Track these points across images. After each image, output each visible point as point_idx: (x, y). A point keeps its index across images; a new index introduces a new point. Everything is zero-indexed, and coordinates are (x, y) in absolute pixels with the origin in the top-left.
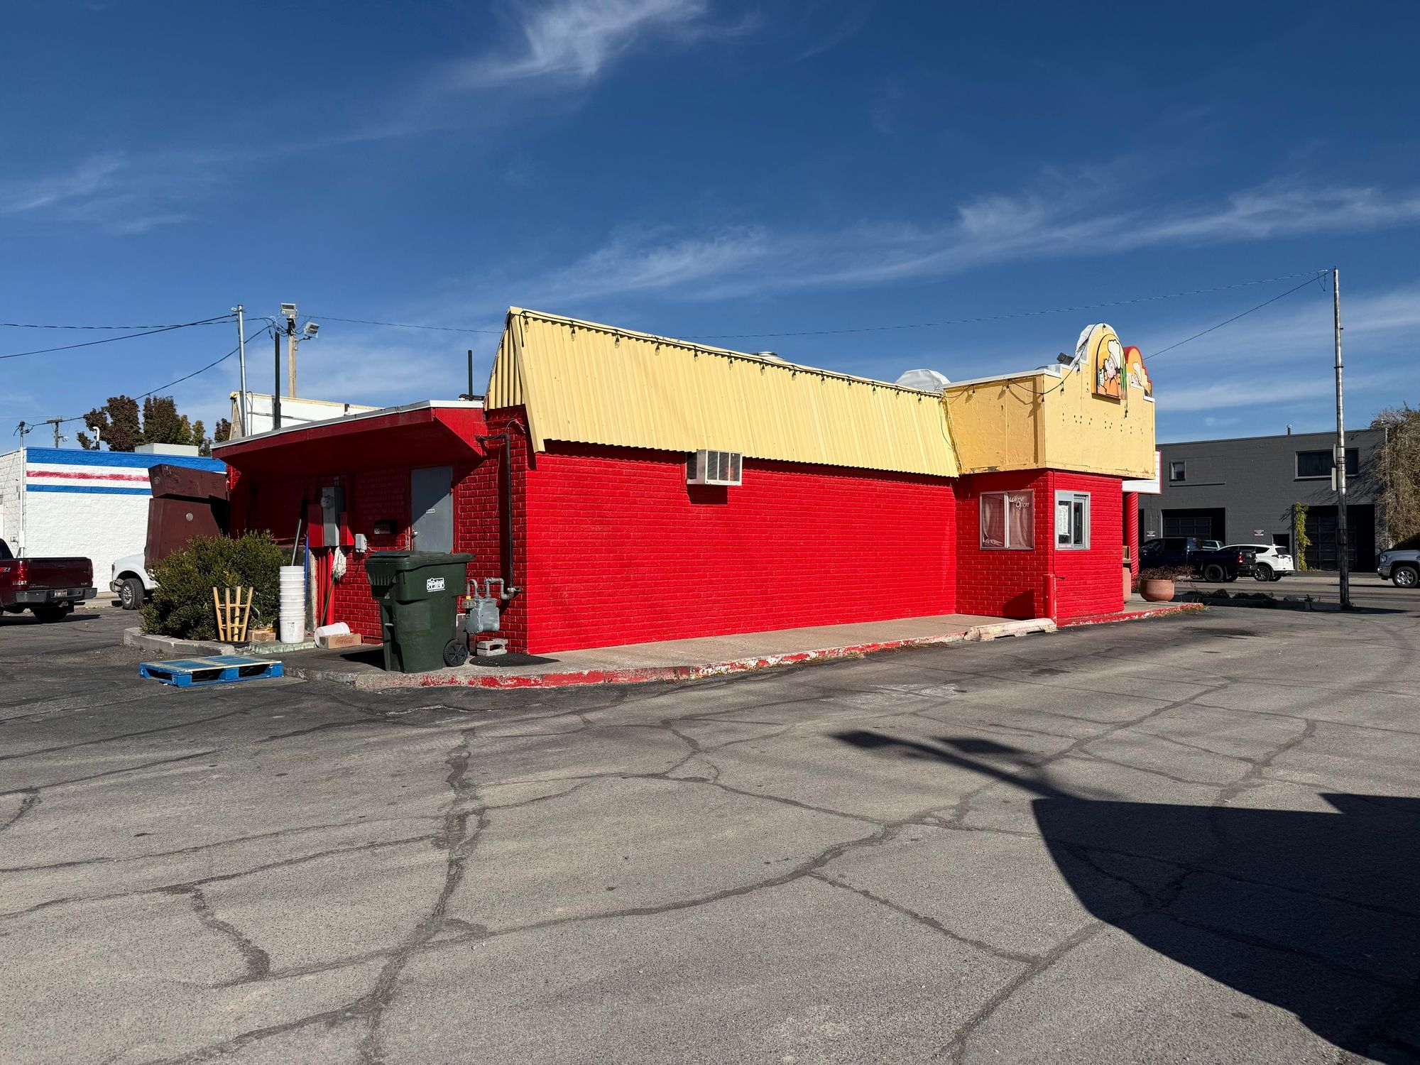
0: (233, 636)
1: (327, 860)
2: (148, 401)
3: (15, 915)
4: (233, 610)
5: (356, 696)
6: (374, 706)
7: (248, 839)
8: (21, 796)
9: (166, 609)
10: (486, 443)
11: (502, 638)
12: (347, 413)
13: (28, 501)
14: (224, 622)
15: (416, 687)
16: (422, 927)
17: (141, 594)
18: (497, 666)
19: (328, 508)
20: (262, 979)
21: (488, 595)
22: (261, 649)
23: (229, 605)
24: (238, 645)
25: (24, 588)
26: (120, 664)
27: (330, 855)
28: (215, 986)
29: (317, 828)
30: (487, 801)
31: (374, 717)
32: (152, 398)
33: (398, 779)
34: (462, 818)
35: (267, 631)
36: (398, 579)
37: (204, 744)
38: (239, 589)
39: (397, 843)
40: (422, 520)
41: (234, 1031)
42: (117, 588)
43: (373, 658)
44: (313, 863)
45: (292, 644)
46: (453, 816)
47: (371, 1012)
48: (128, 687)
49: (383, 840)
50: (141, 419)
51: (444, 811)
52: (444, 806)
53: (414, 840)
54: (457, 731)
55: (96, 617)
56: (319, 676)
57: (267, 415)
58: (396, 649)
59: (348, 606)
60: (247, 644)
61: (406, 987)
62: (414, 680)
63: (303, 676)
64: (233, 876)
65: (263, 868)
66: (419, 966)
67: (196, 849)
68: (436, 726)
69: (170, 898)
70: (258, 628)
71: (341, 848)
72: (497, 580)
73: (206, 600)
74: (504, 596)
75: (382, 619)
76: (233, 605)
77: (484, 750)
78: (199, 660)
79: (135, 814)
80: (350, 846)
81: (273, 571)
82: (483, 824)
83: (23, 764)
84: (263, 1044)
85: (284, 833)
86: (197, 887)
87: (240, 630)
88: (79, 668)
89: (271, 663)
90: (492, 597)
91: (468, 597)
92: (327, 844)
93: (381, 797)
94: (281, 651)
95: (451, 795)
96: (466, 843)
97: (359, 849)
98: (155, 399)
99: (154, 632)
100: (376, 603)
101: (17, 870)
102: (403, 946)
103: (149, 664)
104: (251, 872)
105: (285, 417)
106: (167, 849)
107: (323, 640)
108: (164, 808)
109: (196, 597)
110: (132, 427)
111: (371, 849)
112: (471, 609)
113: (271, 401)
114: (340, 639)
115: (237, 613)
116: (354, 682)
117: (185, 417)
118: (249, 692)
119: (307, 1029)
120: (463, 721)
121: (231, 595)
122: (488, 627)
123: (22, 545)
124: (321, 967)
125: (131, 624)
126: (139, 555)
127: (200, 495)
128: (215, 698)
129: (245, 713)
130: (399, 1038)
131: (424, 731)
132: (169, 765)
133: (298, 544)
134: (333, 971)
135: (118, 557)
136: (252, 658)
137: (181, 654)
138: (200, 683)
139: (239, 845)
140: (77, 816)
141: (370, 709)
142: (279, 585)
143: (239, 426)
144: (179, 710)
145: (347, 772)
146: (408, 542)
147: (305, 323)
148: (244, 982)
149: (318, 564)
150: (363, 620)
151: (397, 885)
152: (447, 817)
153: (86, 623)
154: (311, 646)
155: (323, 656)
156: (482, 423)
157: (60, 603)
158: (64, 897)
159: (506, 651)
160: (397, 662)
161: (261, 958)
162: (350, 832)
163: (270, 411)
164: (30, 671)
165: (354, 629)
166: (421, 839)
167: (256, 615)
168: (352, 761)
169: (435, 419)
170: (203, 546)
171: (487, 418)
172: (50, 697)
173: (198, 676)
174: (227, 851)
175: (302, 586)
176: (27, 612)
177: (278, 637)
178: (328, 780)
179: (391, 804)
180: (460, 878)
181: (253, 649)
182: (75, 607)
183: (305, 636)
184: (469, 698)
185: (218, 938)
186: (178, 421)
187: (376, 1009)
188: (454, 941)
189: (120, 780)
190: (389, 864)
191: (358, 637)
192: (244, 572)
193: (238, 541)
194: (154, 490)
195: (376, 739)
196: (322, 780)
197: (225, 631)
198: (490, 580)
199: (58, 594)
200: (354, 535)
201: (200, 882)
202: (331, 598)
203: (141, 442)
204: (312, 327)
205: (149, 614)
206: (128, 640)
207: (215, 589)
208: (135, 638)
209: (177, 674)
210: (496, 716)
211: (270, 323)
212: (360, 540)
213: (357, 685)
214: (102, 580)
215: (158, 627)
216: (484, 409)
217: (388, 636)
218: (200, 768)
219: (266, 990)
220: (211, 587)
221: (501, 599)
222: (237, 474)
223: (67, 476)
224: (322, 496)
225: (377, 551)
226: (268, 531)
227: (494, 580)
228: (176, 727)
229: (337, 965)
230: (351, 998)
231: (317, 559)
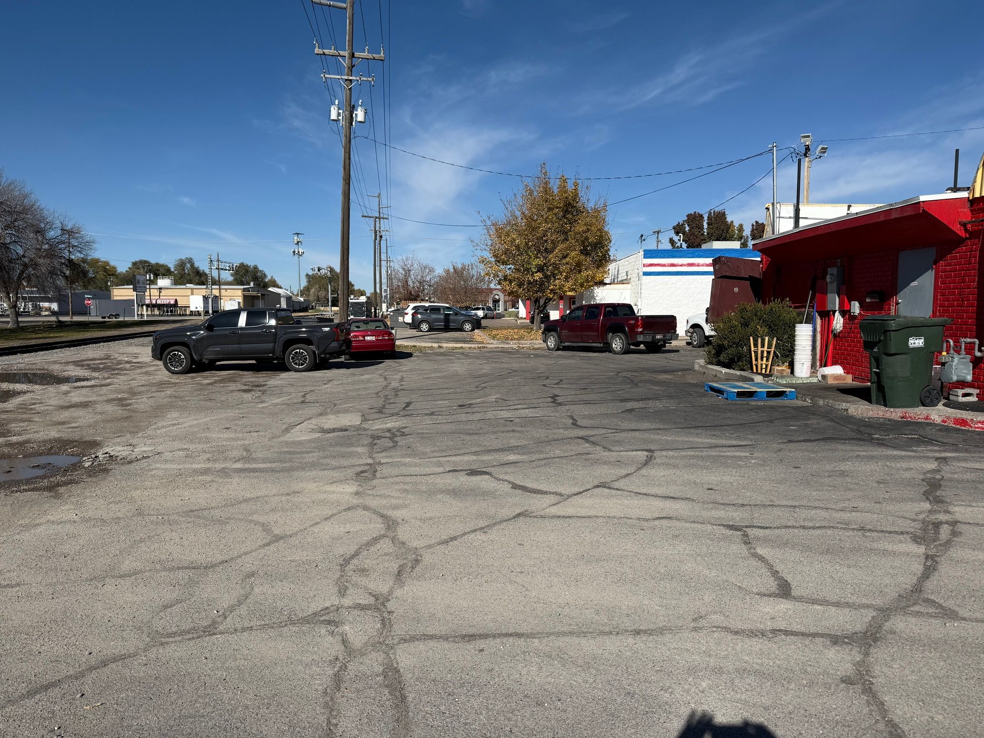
0: (761, 369)
1: (829, 532)
2: (710, 213)
3: (647, 520)
4: (762, 352)
5: (849, 420)
6: (862, 429)
7: (776, 506)
8: (646, 453)
9: (720, 349)
10: (969, 226)
11: (974, 387)
12: (849, 212)
13: (643, 282)
14: (756, 360)
15: (896, 419)
16: (903, 597)
17: (703, 338)
18: (968, 410)
19: (832, 283)
20: (786, 598)
21: (963, 352)
22: (780, 380)
23: (760, 349)
24: (765, 376)
25: (641, 333)
26: (692, 382)
27: (831, 529)
28: (758, 594)
29: (822, 508)
30: (958, 517)
31: (863, 437)
32: (712, 211)
33: (882, 485)
34: (937, 525)
35: (784, 368)
36: (885, 337)
37: (745, 439)
38: (767, 338)
39: (882, 531)
40: (906, 290)
41: (769, 625)
42: (689, 334)
43: (863, 394)
44: (819, 532)
45: (802, 378)
46: (929, 522)
47: (863, 644)
48: (698, 397)
49: (871, 527)
50: (705, 225)
51: (921, 517)
52: (921, 513)
53: (896, 532)
54: (932, 458)
55: (678, 351)
56: (821, 402)
57: (790, 218)
58: (881, 389)
59: (843, 354)
60: (771, 375)
61: (890, 636)
62: (895, 414)
63: (810, 401)
64: (767, 528)
65: (786, 527)
66: (899, 623)
67: (743, 505)
68: (913, 451)
69: (729, 532)
70: (778, 365)
71: (840, 526)
72: (972, 340)
73: (745, 345)
74: (978, 354)
75: (870, 366)
76: (762, 349)
77: (956, 476)
78: (740, 384)
79: (706, 476)
80: (846, 526)
81: (790, 327)
82: (954, 534)
83: (646, 435)
84: (788, 640)
85: (799, 507)
86: (745, 529)
87: (767, 366)
88: (670, 382)
89: (788, 390)
90: (966, 354)
91: (944, 353)
92: (829, 521)
93: (869, 497)
94: (794, 382)
95: (927, 506)
96: (940, 545)
97: (854, 529)
98: (714, 212)
99: (712, 363)
100: (866, 353)
101: (646, 495)
102: (887, 606)
103: (710, 384)
104: (778, 528)
105: (802, 218)
106: (725, 501)
107: (824, 377)
108: (723, 475)
109: (739, 343)
110: (700, 232)
111: (862, 532)
112: (946, 363)
113: (793, 207)
114: (837, 377)
115: (765, 354)
116: (847, 410)
117: (732, 222)
118: (772, 408)
119: (818, 640)
120: (936, 451)
121: (761, 342)
122: (962, 379)
123: (639, 307)
124: (825, 602)
125: (699, 357)
126: (703, 314)
127: (743, 275)
128: (751, 410)
129: (771, 422)
130: (885, 669)
131: (904, 453)
132: (724, 449)
133: (809, 308)
134: (835, 608)
135: (690, 315)
136: (775, 386)
137: (728, 379)
138: (741, 399)
139: (770, 509)
140: (675, 470)
141: (859, 431)
142: (795, 336)
143: (771, 227)
144: (729, 415)
145: (843, 474)
146: (893, 308)
147: (818, 146)
148: (775, 597)
149: (822, 323)
150: (854, 364)
151: (883, 562)
152: (923, 521)
153: (672, 355)
154: (815, 380)
155: (823, 389)
156: (967, 210)
157: (659, 342)
158: (671, 516)
159: (977, 399)
160: (881, 399)
161: (786, 585)
162: (846, 516)
163: (792, 214)
164: (645, 381)
165: (847, 372)
166: (902, 533)
167: (777, 357)
168: (847, 467)
169: (924, 210)
170: (744, 310)
171: (971, 205)
172: (656, 398)
173: (740, 394)
174: (762, 511)
175: (810, 338)
176: (642, 347)
177: (792, 372)
178: (829, 477)
179: (877, 502)
180: (935, 570)
181: (775, 379)
182: (667, 345)
183: (811, 373)
184: (942, 433)
185: (759, 564)
186: (728, 225)
187: (867, 643)
188: (930, 615)
189: (697, 453)
190: (875, 545)
191: (850, 377)
192: (770, 327)
193: (767, 306)
194: (715, 273)
195: (864, 453)
196: (825, 476)
197: (757, 366)
198: (965, 340)
199: (658, 337)
200: (850, 302)
201: (746, 527)
202: (831, 347)
203: (705, 241)
204: (823, 148)
205: (710, 352)
206: (697, 367)
207: (751, 338)
208: (701, 366)
209: (727, 392)
210: (966, 451)
211: (792, 150)
212: (854, 306)
213: (849, 412)
214: (681, 329)
215: (715, 360)
216: (969, 198)
217: (875, 379)
218: (743, 454)
219: (789, 606)
220: (749, 336)
221: (974, 356)
222: (768, 260)
223: (664, 265)
224: (827, 274)
225: (869, 315)
226: (788, 299)
227: (969, 340)
228: (728, 425)
229: (837, 604)
230: (848, 630)
231: (822, 319)
